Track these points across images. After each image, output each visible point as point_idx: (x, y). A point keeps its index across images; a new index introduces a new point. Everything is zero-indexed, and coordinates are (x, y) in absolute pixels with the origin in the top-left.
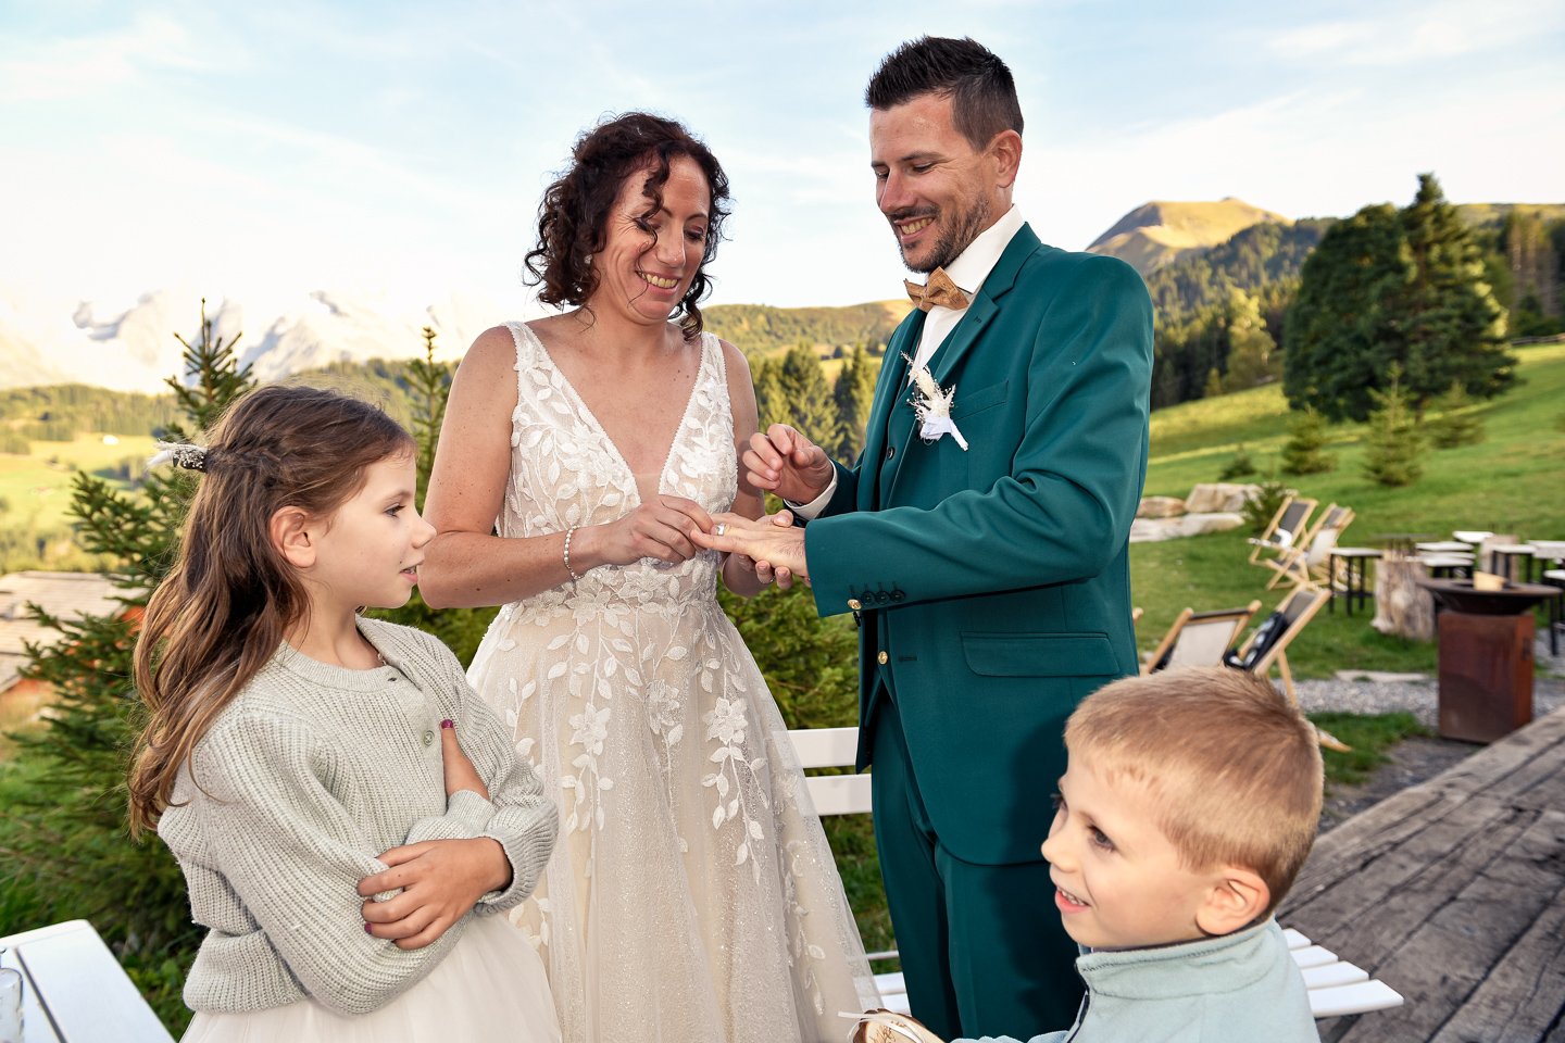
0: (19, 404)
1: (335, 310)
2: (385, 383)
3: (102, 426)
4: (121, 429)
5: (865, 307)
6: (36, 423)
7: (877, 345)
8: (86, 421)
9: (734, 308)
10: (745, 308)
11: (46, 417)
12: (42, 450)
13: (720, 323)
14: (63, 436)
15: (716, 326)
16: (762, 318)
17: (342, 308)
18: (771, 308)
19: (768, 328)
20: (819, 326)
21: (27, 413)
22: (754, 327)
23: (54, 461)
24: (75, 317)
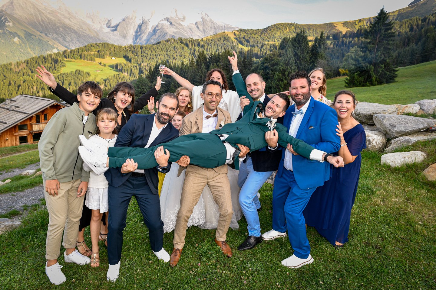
0: (93, 48)
1: (171, 23)
2: (182, 45)
3: (111, 55)
4: (116, 56)
5: (327, 24)
6: (96, 53)
7: (329, 36)
8: (108, 53)
9: (285, 24)
10: (288, 24)
11: (98, 51)
12: (98, 60)
13: (280, 29)
14: (103, 57)
15: (279, 30)
16: (293, 27)
17: (173, 23)
18: (297, 24)
19: (295, 31)
20: (311, 31)
21: (94, 50)
22: (290, 31)
23: (100, 64)
24: (107, 25)
